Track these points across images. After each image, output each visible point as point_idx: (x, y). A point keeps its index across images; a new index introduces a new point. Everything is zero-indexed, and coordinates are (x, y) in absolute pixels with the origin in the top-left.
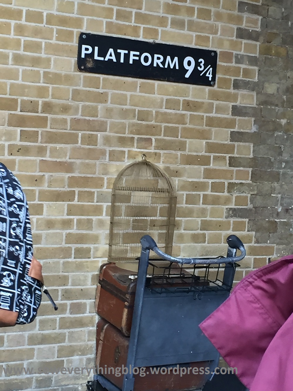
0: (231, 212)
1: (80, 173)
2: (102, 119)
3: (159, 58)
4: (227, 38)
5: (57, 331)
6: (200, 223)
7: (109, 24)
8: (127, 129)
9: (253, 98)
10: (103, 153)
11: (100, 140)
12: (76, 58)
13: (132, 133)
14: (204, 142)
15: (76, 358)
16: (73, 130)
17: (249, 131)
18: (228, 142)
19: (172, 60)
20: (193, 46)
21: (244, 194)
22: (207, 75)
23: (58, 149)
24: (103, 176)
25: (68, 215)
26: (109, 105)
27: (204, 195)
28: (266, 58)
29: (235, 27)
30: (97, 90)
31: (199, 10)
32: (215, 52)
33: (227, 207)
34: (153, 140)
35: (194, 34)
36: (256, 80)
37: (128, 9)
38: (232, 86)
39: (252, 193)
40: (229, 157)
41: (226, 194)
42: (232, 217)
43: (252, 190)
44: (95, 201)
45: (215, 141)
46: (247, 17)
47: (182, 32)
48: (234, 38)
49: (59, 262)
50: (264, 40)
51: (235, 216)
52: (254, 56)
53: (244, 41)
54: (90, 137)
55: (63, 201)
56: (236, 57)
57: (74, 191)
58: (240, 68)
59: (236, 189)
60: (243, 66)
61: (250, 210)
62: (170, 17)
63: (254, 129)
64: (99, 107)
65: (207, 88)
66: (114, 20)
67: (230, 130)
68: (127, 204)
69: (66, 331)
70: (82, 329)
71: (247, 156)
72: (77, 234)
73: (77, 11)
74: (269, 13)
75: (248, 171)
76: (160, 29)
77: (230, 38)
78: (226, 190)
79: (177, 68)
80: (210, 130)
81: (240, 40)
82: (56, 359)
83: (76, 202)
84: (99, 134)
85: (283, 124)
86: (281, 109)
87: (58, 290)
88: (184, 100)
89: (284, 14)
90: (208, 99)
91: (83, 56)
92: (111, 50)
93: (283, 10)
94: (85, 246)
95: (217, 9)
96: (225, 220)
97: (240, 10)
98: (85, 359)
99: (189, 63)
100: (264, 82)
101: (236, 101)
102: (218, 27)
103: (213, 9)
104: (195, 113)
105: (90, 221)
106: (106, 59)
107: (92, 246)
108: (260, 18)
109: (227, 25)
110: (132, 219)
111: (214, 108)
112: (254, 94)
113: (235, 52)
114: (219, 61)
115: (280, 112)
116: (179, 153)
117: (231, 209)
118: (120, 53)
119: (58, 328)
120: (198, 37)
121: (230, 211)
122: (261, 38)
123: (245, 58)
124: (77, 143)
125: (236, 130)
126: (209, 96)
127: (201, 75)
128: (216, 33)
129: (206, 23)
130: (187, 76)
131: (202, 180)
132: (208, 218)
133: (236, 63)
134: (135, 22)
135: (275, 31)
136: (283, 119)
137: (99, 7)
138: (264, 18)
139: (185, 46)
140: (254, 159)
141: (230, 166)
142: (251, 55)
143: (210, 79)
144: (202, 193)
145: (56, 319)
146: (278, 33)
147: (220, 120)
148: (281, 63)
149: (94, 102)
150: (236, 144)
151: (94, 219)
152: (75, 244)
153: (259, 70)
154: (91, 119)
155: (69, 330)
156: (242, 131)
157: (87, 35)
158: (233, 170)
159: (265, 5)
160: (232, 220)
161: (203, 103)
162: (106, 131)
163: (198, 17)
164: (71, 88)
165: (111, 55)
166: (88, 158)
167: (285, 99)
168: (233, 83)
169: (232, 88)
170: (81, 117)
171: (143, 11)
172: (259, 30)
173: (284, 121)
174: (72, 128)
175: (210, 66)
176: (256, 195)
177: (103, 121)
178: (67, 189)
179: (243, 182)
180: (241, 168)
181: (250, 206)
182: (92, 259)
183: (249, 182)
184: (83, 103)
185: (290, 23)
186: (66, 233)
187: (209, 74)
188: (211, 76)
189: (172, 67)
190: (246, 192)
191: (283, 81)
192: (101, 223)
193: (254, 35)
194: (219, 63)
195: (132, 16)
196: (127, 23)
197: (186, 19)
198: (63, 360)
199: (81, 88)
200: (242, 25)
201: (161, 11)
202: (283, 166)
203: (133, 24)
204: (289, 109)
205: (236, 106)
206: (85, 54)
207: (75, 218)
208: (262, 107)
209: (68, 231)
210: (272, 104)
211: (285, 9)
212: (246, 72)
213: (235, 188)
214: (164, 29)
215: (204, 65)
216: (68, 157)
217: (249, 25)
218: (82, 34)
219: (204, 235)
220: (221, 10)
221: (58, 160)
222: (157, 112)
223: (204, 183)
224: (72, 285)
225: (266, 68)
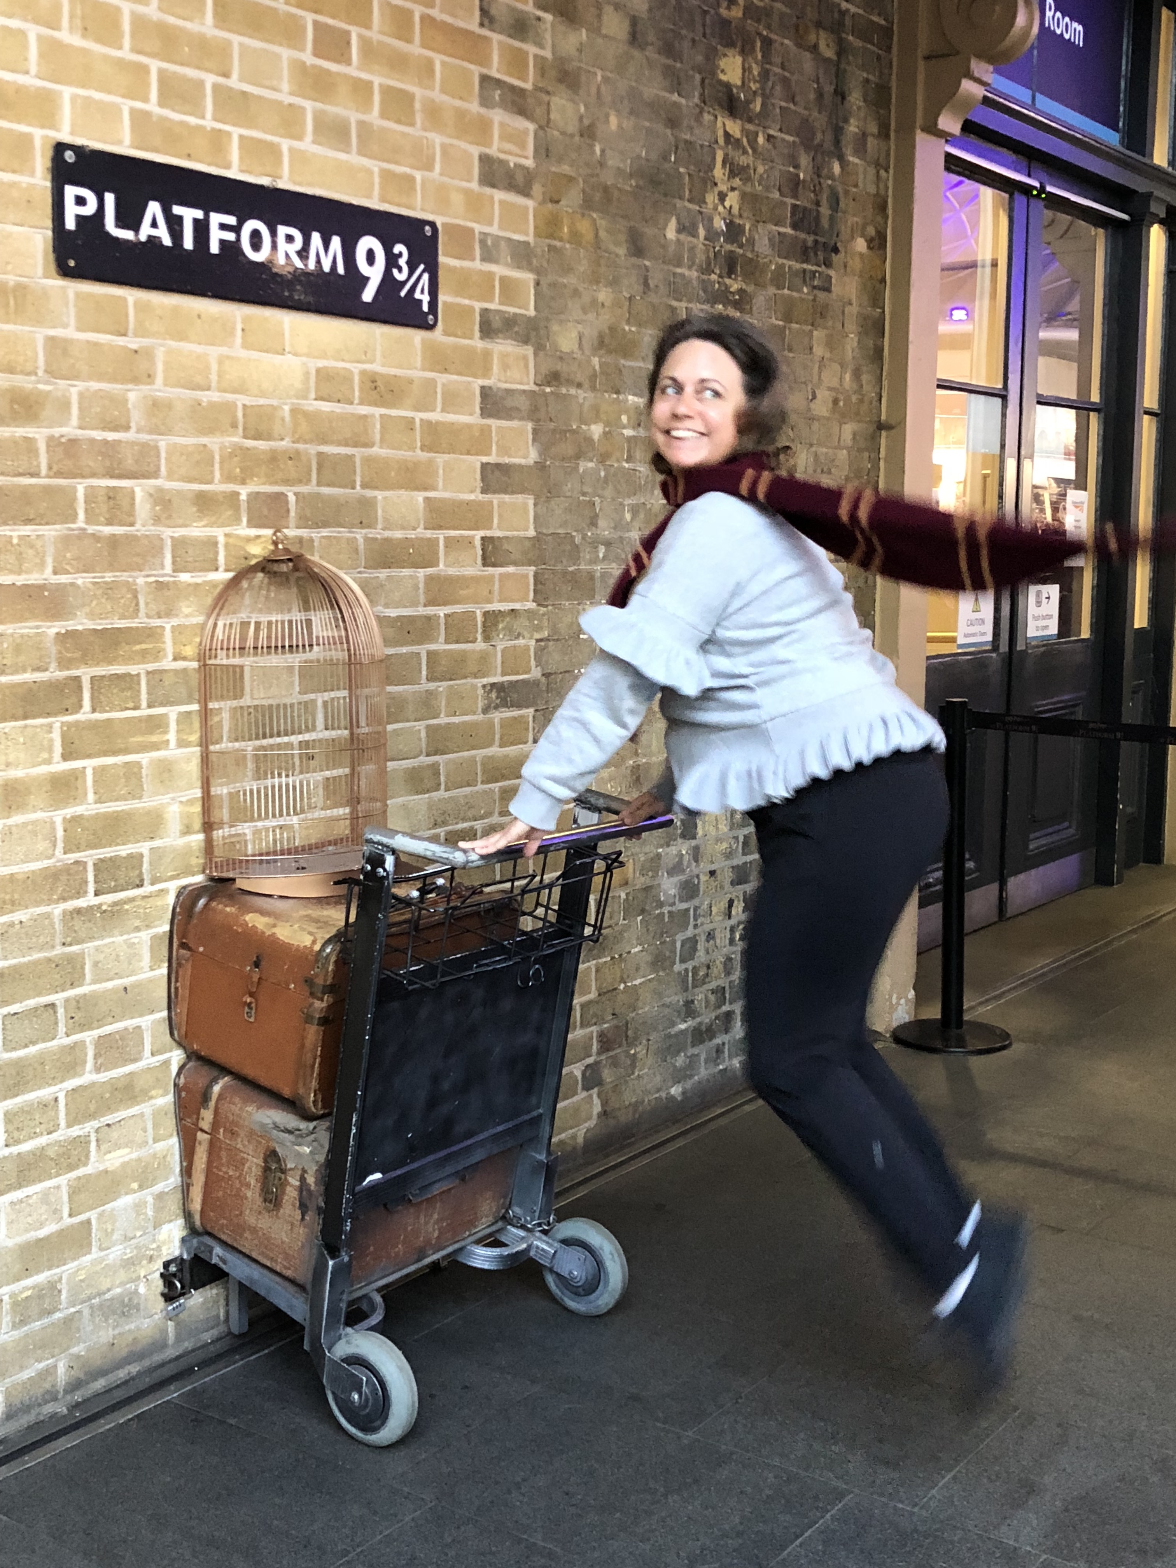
0: (494, 695)
1: (91, 616)
2: (144, 437)
3: (290, 239)
4: (456, 182)
5: (63, 1133)
6: (423, 734)
7: (140, 119)
8: (217, 466)
9: (526, 366)
10: (154, 547)
11: (143, 507)
12: (47, 229)
13: (229, 478)
14: (421, 499)
15: (124, 1201)
16: (59, 474)
17: (523, 461)
18: (476, 496)
19: (326, 244)
20: (374, 204)
21: (521, 642)
22: (417, 295)
23: (15, 541)
24: (156, 622)
25: (65, 757)
26: (159, 389)
27: (429, 653)
28: (549, 246)
29: (475, 151)
30: (121, 341)
31: (387, 91)
32: (433, 225)
33: (485, 681)
34: (292, 498)
35: (375, 166)
36: (532, 312)
37: (191, 73)
38: (477, 327)
39: (538, 636)
40: (483, 538)
41: (480, 645)
42: (496, 707)
43: (539, 628)
44: (144, 704)
45: (446, 495)
46: (502, 125)
47: (342, 156)
48: (474, 185)
49: (48, 916)
50: (544, 193)
51: (505, 703)
52: (524, 242)
53: (499, 195)
54: (112, 495)
55: (49, 715)
56: (483, 242)
57: (77, 679)
58: (490, 275)
59: (503, 629)
60: (499, 270)
61: (536, 683)
62: (309, 106)
63: (532, 456)
64: (132, 396)
65: (417, 336)
66: (152, 106)
67: (477, 461)
68: (235, 703)
69: (89, 1127)
70: (134, 1110)
71: (522, 534)
72: (96, 817)
73: (39, 65)
74: (552, 116)
75: (526, 576)
76: (285, 144)
77: (464, 184)
78: (479, 637)
79: (341, 270)
80: (430, 462)
81: (488, 190)
82: (68, 1221)
83: (85, 714)
84: (140, 489)
85: (596, 437)
86: (590, 395)
87: (53, 1005)
88: (363, 373)
89: (586, 122)
90: (423, 369)
91: (70, 224)
92: (154, 208)
93: (582, 109)
94: (124, 851)
95: (428, 93)
96: (480, 717)
97: (485, 102)
98: (150, 1200)
99: (371, 257)
100: (548, 320)
101: (486, 372)
102: (434, 148)
103: (418, 92)
104: (394, 412)
105: (132, 772)
106: (143, 237)
107: (144, 848)
108: (531, 127)
109: (455, 142)
110: (249, 747)
111: (439, 396)
112: (529, 351)
113: (477, 228)
114: (444, 255)
115: (587, 404)
116: (359, 535)
117: (493, 685)
118: (180, 218)
119: (63, 1123)
120: (386, 175)
121: (491, 690)
122: (537, 189)
123: (503, 244)
124: (74, 518)
125: (492, 459)
126: (424, 359)
127: (403, 293)
128: (429, 167)
129: (404, 135)
130: (368, 295)
131: (422, 611)
132: (443, 720)
133: (483, 259)
134: (215, 119)
135: (566, 169)
136: (595, 423)
137: (106, 58)
138: (541, 127)
139: (355, 202)
140: (537, 539)
141: (485, 564)
142: (516, 237)
143: (425, 308)
144: (422, 650)
145: (56, 1100)
146: (573, 174)
147: (453, 430)
148: (583, 266)
149: (114, 379)
150: (495, 499)
151: (145, 762)
152: (95, 847)
153: (538, 284)
154: (111, 436)
155: (95, 1124)
156: (506, 460)
157: (78, 150)
158: (493, 576)
159: (541, 90)
160: (497, 716)
161: (411, 382)
162: (155, 474)
163: (383, 115)
164: (40, 334)
165: (154, 224)
166: (111, 567)
167: (597, 367)
168: (478, 318)
169: (477, 334)
170: (80, 432)
171: (234, 82)
172: (529, 163)
173: (596, 430)
174: (55, 469)
175: (422, 267)
176: (548, 640)
177: (144, 445)
178: (55, 674)
179: (517, 606)
180: (511, 569)
181: (535, 673)
182: (147, 889)
183: (531, 605)
184: (81, 385)
185: (598, 149)
186: (64, 819)
187: (422, 292)
188: (426, 298)
189: (327, 268)
190: (526, 634)
191: (591, 316)
192: (165, 771)
193: (520, 179)
194: (442, 259)
195: (204, 96)
196: (192, 120)
197: (354, 117)
198: (89, 1222)
199: (70, 332)
200: (489, 145)
201: (285, 86)
202: (601, 555)
203: (209, 123)
204: (606, 395)
205: (490, 388)
206: (78, 217)
207: (89, 764)
208: (548, 390)
209: (70, 811)
210: (569, 382)
211: (586, 107)
212: (508, 288)
213: (501, 626)
214: (296, 144)
215: (408, 263)
216: (49, 569)
217: (508, 146)
218: (60, 148)
219: (435, 769)
220: (436, 95)
221: (20, 580)
222: (294, 411)
223: (428, 618)
224: (94, 982)
225: (551, 278)
